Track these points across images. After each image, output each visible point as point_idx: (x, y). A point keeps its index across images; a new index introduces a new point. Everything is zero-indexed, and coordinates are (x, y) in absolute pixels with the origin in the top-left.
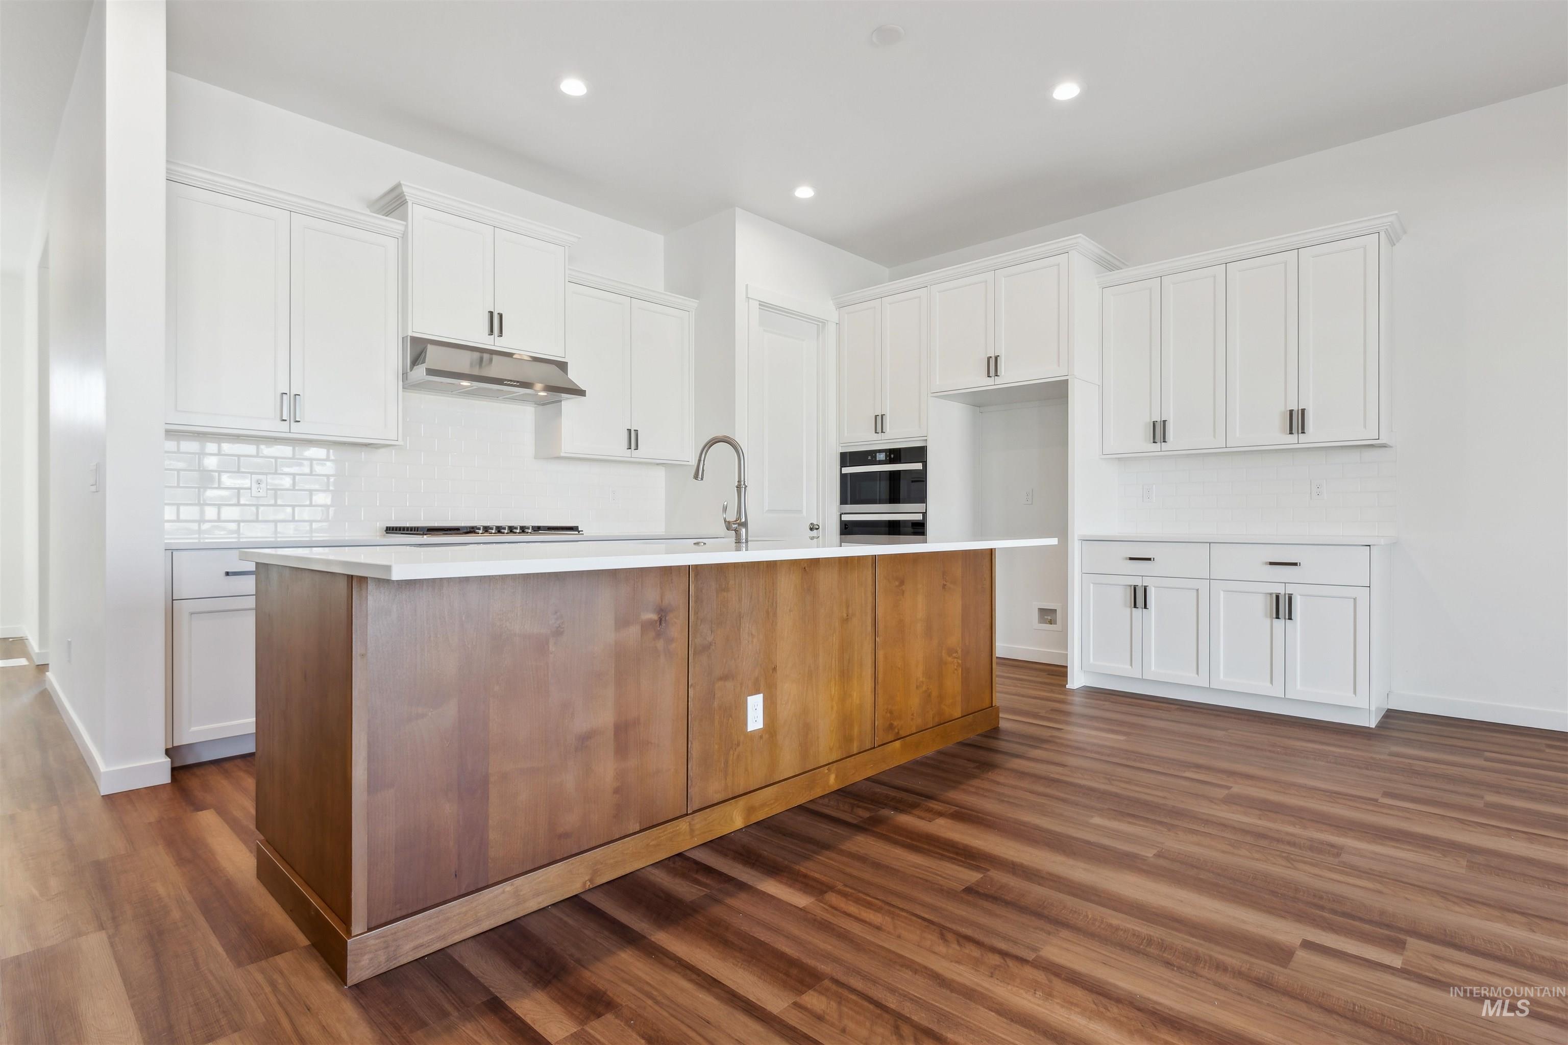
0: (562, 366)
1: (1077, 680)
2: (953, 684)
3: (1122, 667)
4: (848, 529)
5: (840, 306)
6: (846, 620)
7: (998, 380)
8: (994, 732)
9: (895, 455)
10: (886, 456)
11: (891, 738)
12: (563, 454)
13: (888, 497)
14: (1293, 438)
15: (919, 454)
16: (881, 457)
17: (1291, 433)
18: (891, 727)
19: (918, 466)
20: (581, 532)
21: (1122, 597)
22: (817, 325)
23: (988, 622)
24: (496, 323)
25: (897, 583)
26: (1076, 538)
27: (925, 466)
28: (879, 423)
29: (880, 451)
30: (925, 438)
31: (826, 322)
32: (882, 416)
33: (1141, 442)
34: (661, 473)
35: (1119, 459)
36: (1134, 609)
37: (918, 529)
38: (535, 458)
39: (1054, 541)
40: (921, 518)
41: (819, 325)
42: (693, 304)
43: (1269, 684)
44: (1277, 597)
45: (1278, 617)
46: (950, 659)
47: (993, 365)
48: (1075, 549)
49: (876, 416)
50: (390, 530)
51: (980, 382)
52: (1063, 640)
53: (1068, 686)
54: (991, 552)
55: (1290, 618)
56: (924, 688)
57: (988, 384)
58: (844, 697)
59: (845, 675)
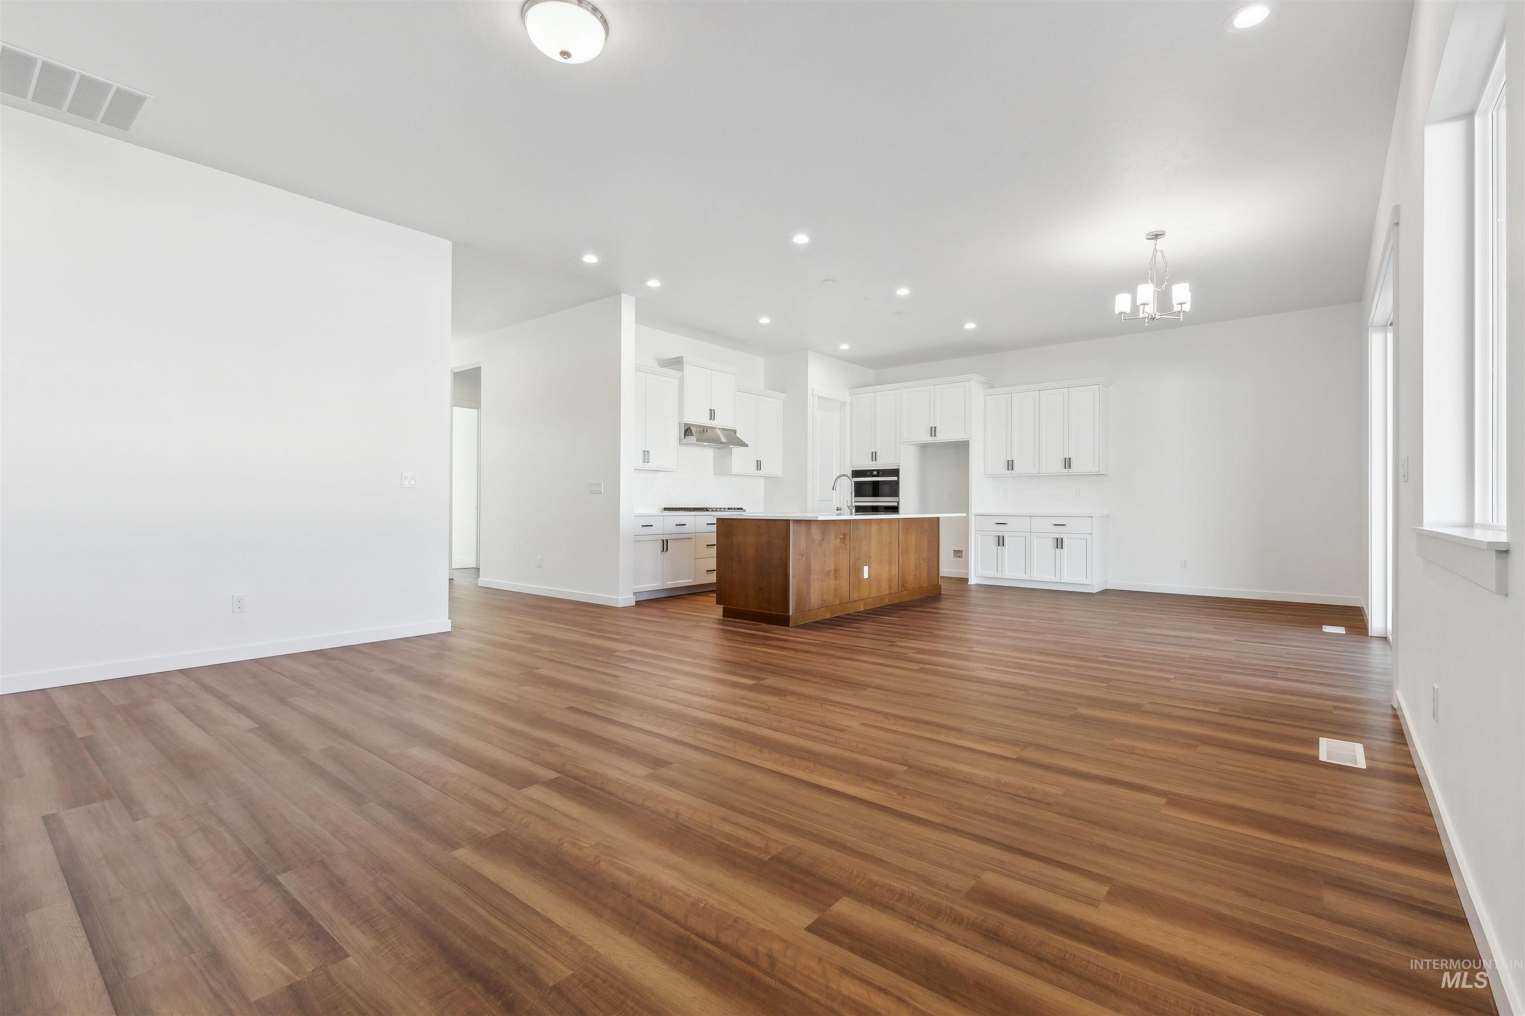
0: (735, 431)
1: (973, 581)
2: (924, 573)
3: (994, 574)
4: (859, 509)
6: (890, 543)
8: (940, 594)
11: (904, 590)
12: (733, 474)
13: (872, 494)
14: (1066, 470)
15: (895, 472)
17: (1065, 468)
18: (904, 585)
19: (895, 478)
21: (992, 541)
23: (937, 549)
24: (712, 414)
25: (906, 530)
26: (973, 514)
27: (898, 478)
28: (874, 456)
29: (875, 470)
32: (876, 452)
33: (1002, 469)
35: (993, 477)
36: (999, 547)
37: (895, 509)
39: (965, 515)
42: (783, 395)
43: (1054, 577)
44: (1057, 539)
45: (1057, 548)
46: (923, 562)
47: (933, 431)
48: (972, 519)
49: (872, 452)
50: (666, 509)
51: (927, 439)
52: (966, 565)
53: (969, 583)
54: (938, 518)
55: (1062, 548)
56: (914, 572)
57: (931, 440)
58: (890, 571)
59: (890, 563)
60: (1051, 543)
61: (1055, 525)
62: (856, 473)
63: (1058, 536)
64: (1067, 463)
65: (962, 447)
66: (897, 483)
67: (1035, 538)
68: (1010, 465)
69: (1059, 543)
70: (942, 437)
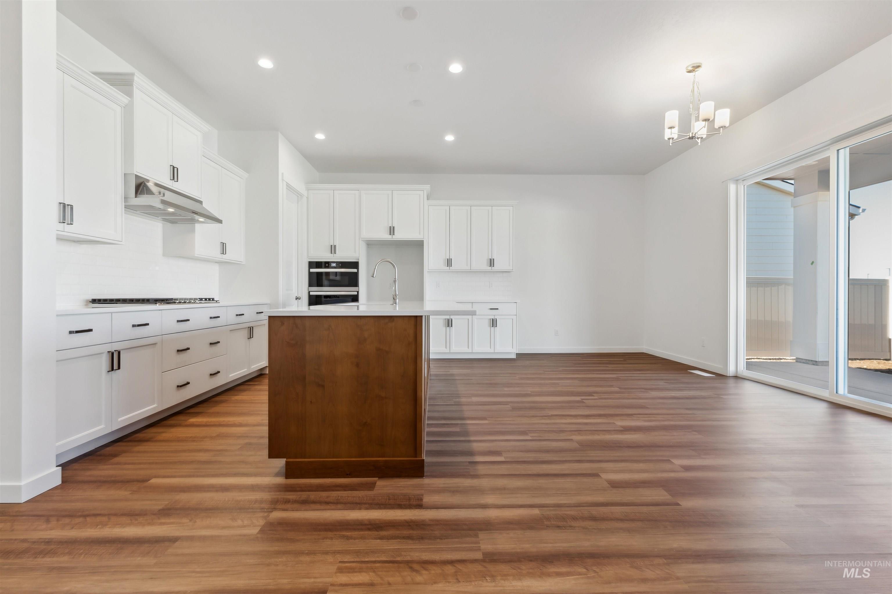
5: (308, 190)
7: (394, 237)
9: (343, 265)
10: (337, 265)
15: (355, 265)
16: (334, 265)
19: (355, 270)
20: (218, 302)
22: (298, 196)
27: (358, 270)
30: (358, 258)
31: (303, 196)
34: (216, 267)
37: (355, 299)
38: (163, 256)
40: (356, 294)
41: (299, 197)
44: (493, 320)
47: (392, 230)
57: (388, 237)
60: (486, 323)
61: (491, 309)
62: (312, 265)
63: (492, 317)
64: (491, 263)
65: (419, 245)
66: (356, 275)
67: (476, 319)
68: (449, 263)
69: (494, 323)
70: (399, 236)
